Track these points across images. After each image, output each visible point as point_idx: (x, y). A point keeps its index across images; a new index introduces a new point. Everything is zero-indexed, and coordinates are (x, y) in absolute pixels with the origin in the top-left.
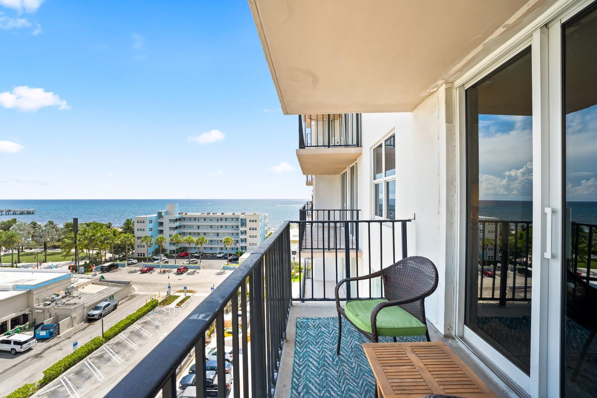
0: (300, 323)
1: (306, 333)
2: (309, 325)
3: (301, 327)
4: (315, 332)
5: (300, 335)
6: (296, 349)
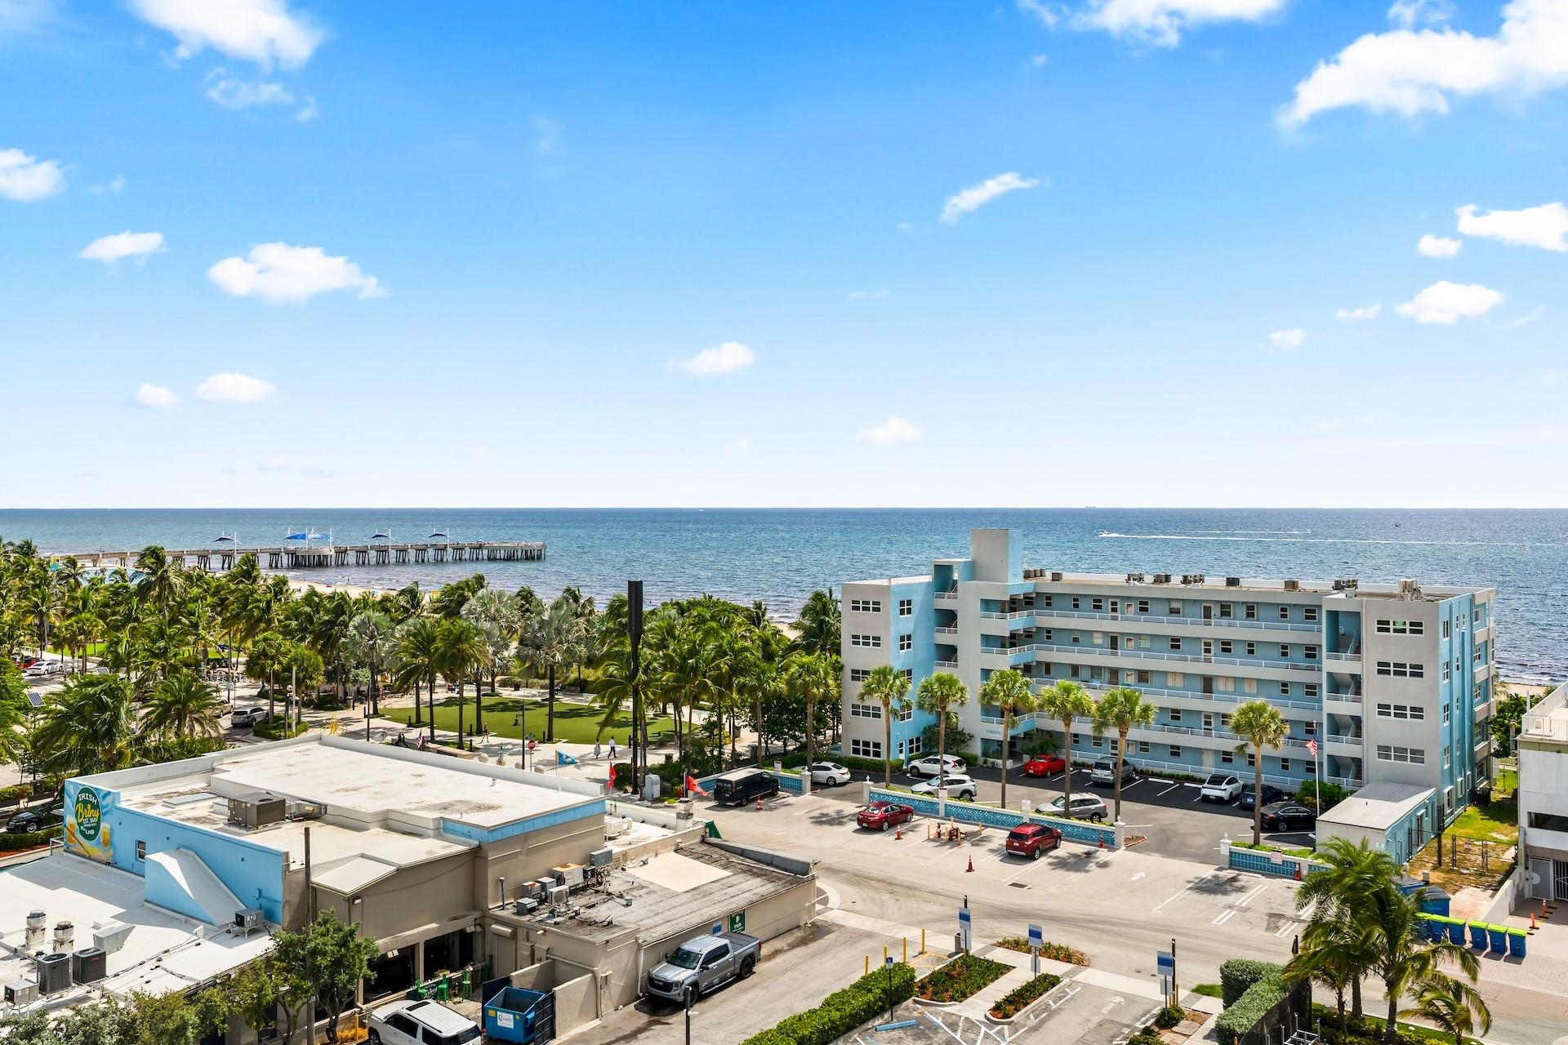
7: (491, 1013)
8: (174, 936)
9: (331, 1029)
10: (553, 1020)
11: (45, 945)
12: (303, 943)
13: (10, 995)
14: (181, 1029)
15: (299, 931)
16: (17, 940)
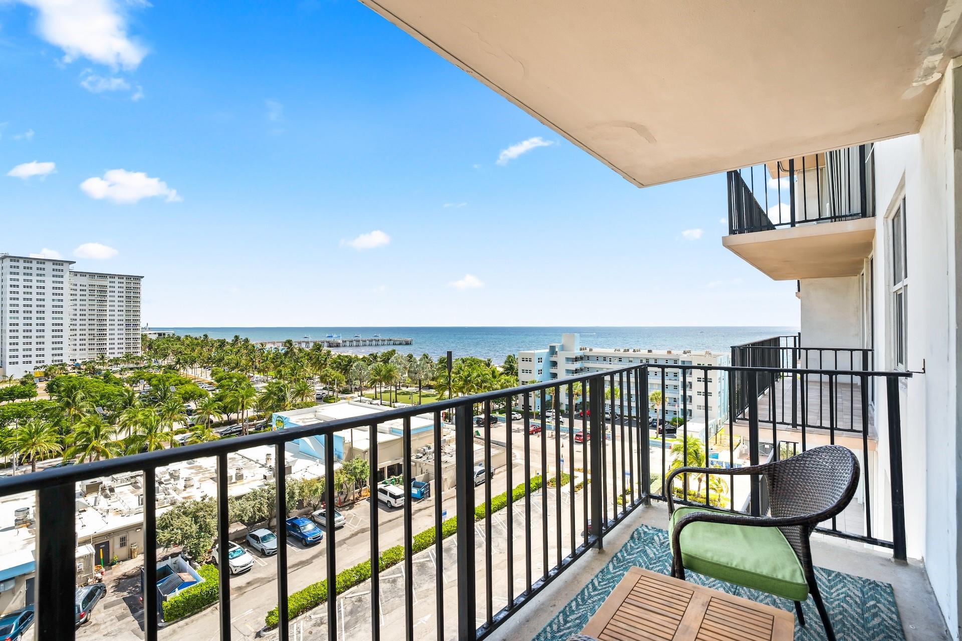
0: (639, 533)
1: (641, 551)
2: (653, 539)
3: (638, 539)
4: (657, 553)
5: (629, 550)
8: (309, 462)
9: (360, 492)
10: (429, 491)
11: (272, 464)
12: (351, 465)
13: (265, 477)
14: (316, 490)
15: (349, 462)
16: (263, 462)
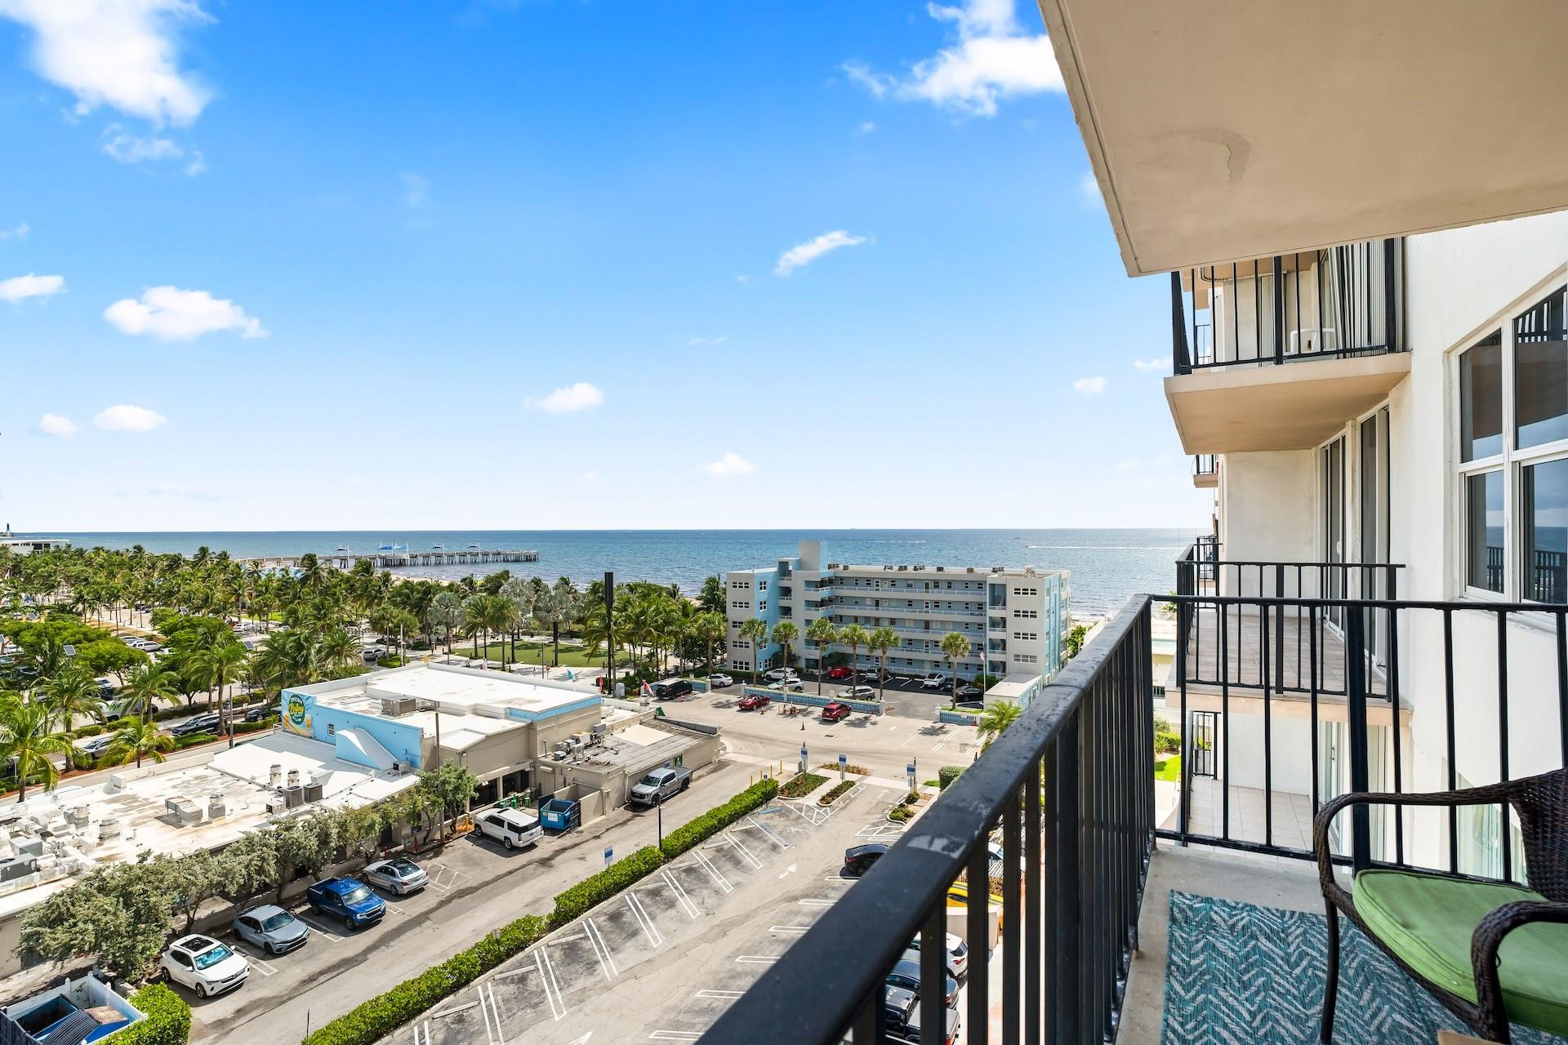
0: (1182, 911)
1: (1205, 945)
2: (1212, 920)
3: (1186, 922)
4: (1236, 949)
6: (1172, 987)
7: (544, 814)
8: (357, 777)
9: (453, 825)
10: (579, 817)
11: (283, 782)
12: (437, 778)
13: (270, 809)
14: (372, 826)
15: (432, 771)
16: (265, 781)
